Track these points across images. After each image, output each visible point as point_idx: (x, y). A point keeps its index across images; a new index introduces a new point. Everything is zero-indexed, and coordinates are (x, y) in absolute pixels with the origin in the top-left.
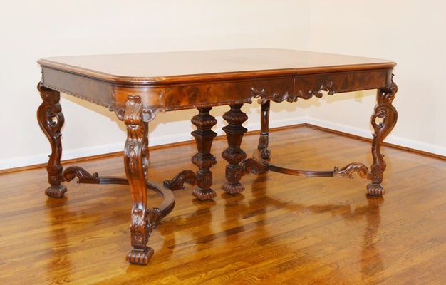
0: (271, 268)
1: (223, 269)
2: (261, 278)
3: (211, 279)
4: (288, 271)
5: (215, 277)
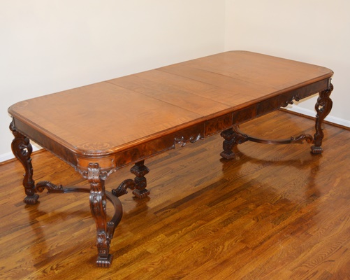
0: (219, 224)
1: (191, 227)
2: (214, 231)
3: (185, 234)
4: (229, 225)
5: (187, 233)
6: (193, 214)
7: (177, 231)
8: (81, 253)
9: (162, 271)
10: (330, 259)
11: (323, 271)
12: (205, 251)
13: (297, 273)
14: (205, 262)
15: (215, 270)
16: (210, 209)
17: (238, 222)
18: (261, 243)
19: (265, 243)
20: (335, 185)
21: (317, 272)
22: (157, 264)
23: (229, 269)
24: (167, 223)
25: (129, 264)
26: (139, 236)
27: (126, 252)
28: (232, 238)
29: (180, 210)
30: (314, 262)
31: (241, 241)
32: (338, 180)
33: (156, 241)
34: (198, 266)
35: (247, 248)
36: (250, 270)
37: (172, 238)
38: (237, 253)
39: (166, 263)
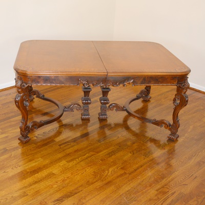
0: (105, 155)
1: (85, 156)
2: (102, 160)
4: (113, 156)
6: (87, 147)
7: (75, 159)
8: (5, 172)
9: (63, 188)
10: (184, 183)
11: (179, 192)
12: (95, 174)
13: (160, 192)
14: (95, 182)
15: (102, 188)
16: (99, 144)
17: (119, 155)
18: (135, 170)
19: (138, 170)
20: (189, 131)
21: (175, 192)
22: (59, 182)
23: (112, 188)
24: (68, 153)
25: (39, 181)
26: (47, 162)
27: (38, 172)
28: (115, 166)
29: (78, 144)
30: (173, 185)
31: (121, 168)
32: (191, 127)
33: (60, 166)
34: (89, 185)
35: (125, 173)
36: (127, 189)
37: (71, 164)
38: (118, 177)
39: (66, 182)
